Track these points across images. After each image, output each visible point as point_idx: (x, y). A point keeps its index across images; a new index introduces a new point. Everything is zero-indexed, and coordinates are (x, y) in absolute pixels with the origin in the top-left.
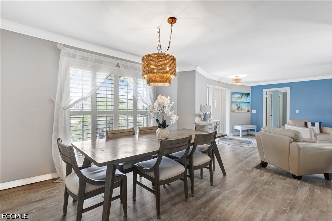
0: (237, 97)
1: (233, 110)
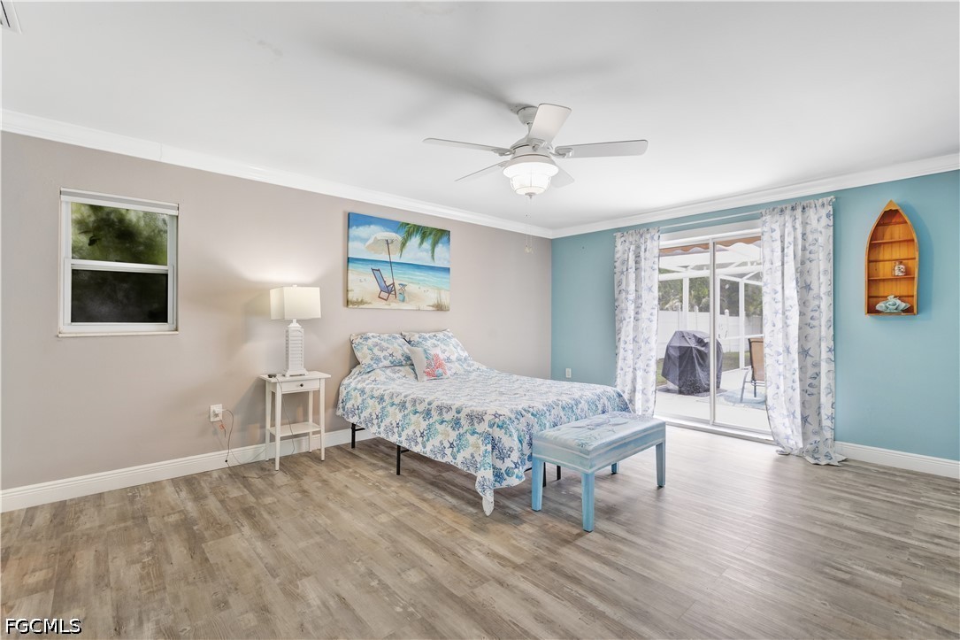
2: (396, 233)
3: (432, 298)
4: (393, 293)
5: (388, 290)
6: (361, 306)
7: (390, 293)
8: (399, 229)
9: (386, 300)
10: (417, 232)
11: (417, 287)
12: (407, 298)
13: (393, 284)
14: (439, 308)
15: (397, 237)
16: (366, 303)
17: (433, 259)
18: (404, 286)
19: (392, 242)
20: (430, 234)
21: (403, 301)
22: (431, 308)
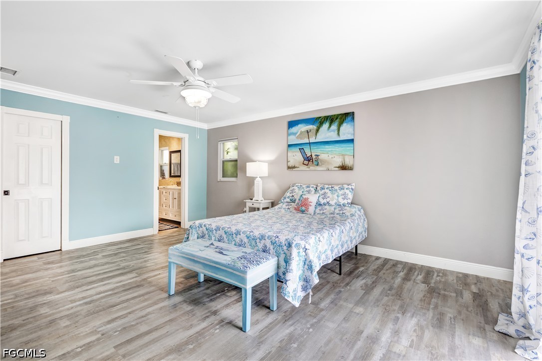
0: (302, 133)
1: (290, 164)
2: (313, 125)
3: (338, 161)
4: (311, 160)
5: (308, 160)
6: (294, 169)
7: (309, 161)
8: (314, 122)
9: (307, 165)
10: (326, 121)
11: (327, 155)
12: (320, 163)
13: (311, 155)
14: (343, 168)
15: (313, 127)
16: (296, 167)
17: (339, 135)
18: (317, 156)
19: (310, 130)
20: (336, 119)
21: (318, 165)
22: (337, 169)
